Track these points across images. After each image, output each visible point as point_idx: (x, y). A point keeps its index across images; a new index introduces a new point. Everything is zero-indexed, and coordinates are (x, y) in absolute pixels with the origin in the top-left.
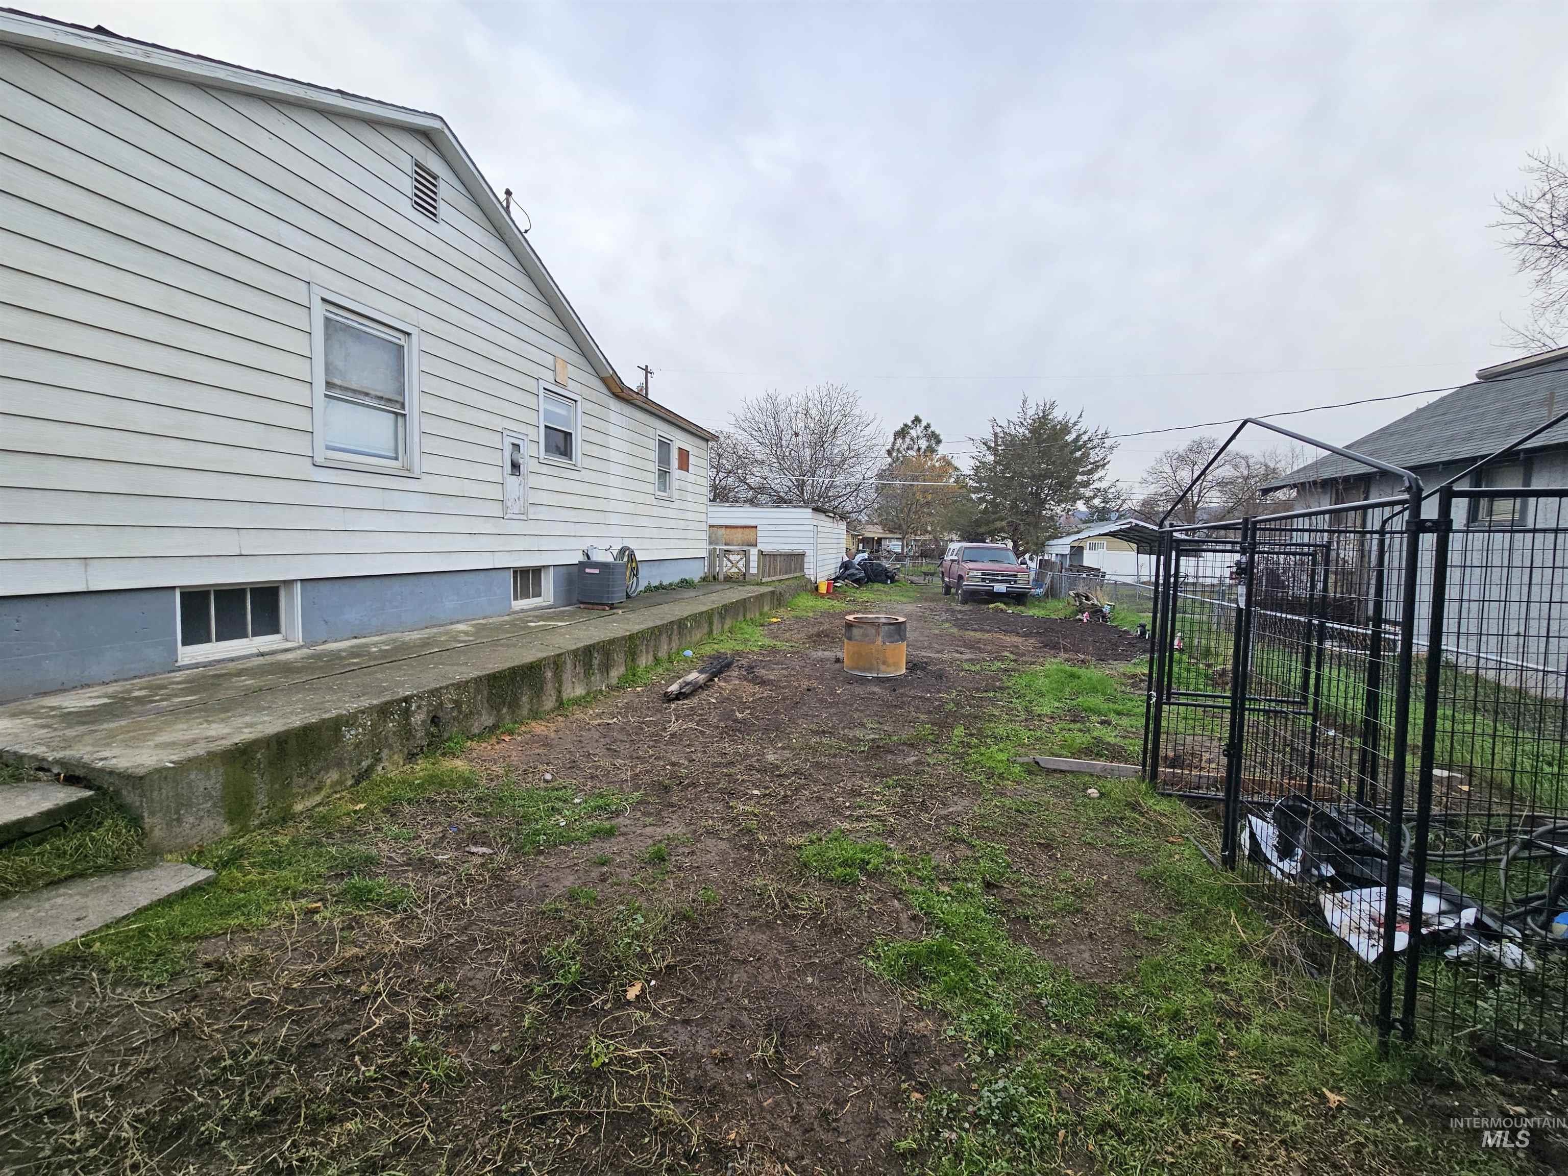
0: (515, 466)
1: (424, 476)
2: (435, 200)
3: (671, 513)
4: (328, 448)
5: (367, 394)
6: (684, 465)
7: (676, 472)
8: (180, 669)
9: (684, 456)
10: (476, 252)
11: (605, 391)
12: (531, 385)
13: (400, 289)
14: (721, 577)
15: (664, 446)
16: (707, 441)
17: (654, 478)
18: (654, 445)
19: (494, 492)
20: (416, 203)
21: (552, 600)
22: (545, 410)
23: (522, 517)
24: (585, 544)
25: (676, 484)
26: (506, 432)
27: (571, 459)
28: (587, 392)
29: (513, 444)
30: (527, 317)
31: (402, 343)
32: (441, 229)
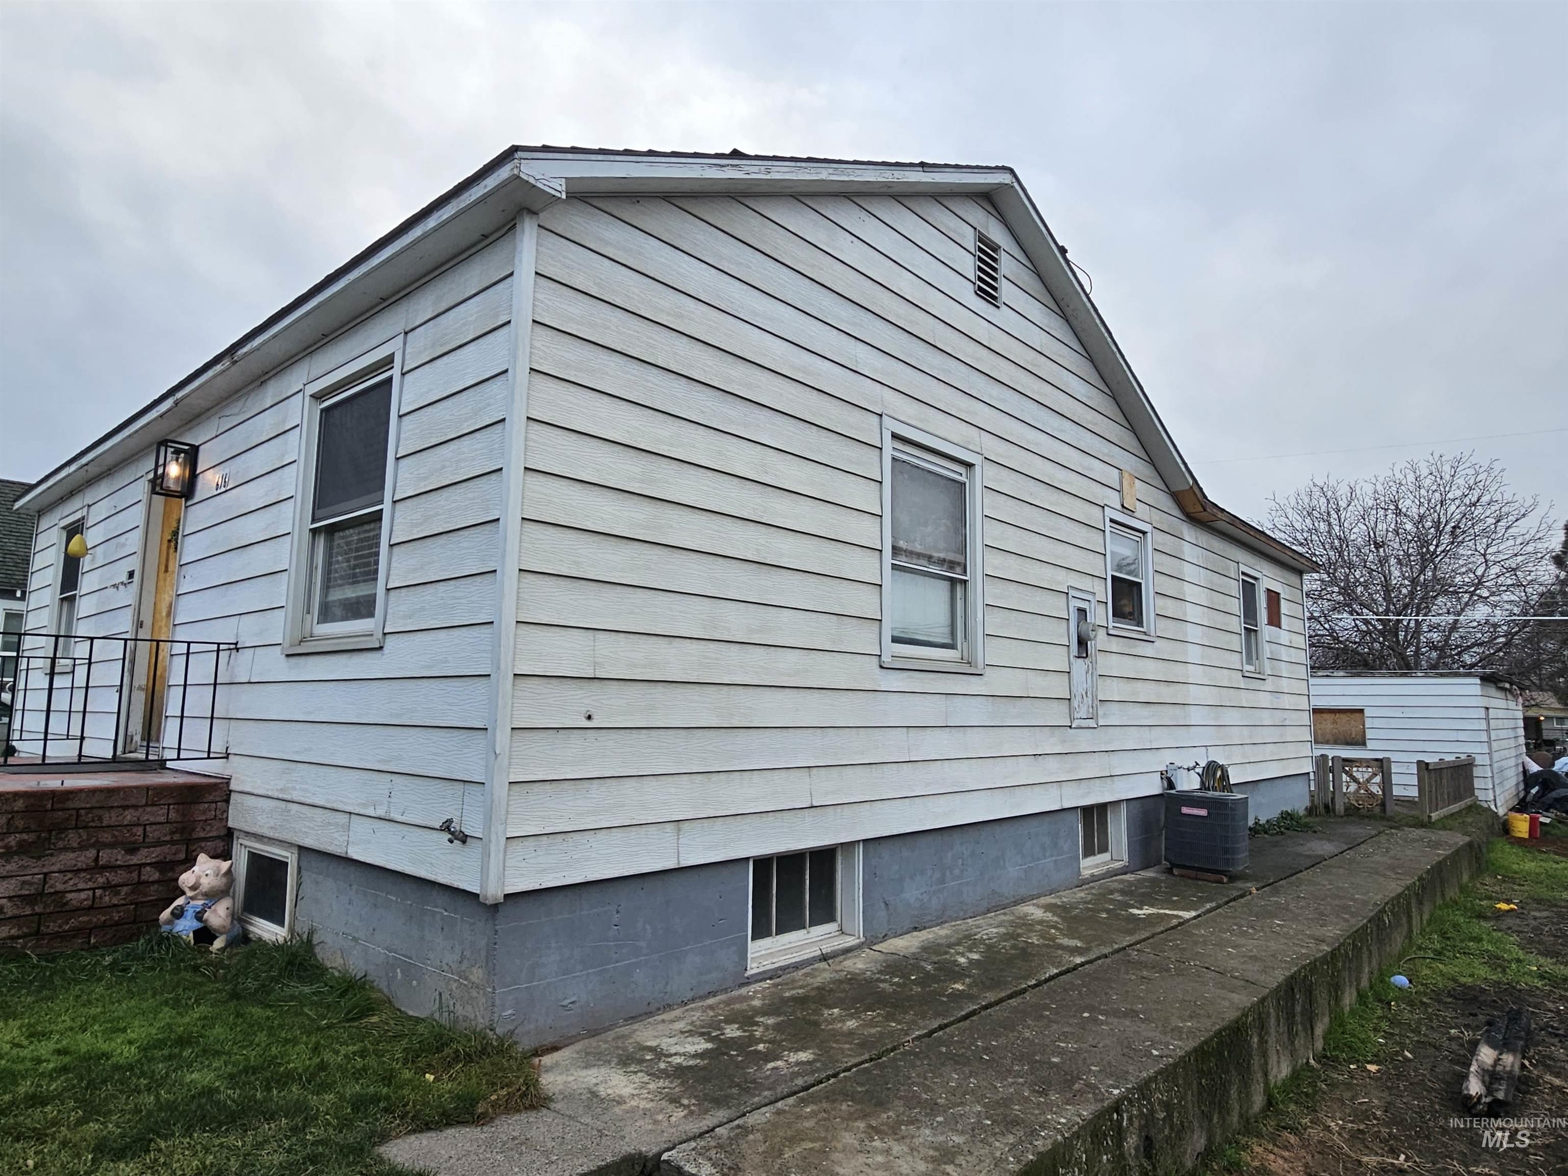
0: (1082, 643)
1: (988, 671)
2: (995, 279)
3: (1264, 700)
4: (895, 640)
5: (929, 558)
6: (1275, 620)
7: (1266, 631)
8: (748, 982)
9: (1273, 598)
10: (1038, 339)
11: (1177, 512)
12: (1094, 515)
13: (961, 405)
14: (1340, 807)
15: (1249, 588)
16: (1300, 573)
17: (1237, 642)
18: (1235, 588)
19: (1057, 687)
20: (980, 288)
21: (1126, 857)
22: (1112, 553)
23: (1092, 723)
24: (1160, 762)
25: (1267, 650)
26: (1072, 593)
27: (1140, 623)
28: (1156, 516)
29: (1078, 609)
30: (1087, 417)
31: (963, 479)
32: (1002, 316)
